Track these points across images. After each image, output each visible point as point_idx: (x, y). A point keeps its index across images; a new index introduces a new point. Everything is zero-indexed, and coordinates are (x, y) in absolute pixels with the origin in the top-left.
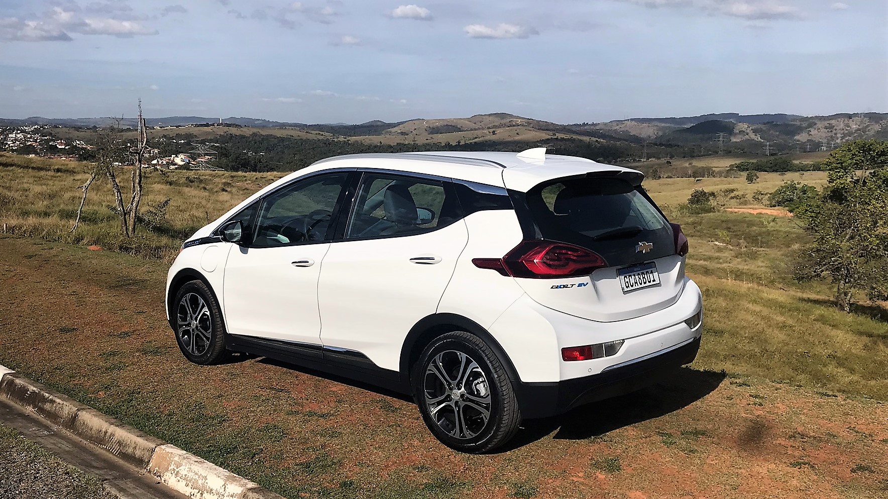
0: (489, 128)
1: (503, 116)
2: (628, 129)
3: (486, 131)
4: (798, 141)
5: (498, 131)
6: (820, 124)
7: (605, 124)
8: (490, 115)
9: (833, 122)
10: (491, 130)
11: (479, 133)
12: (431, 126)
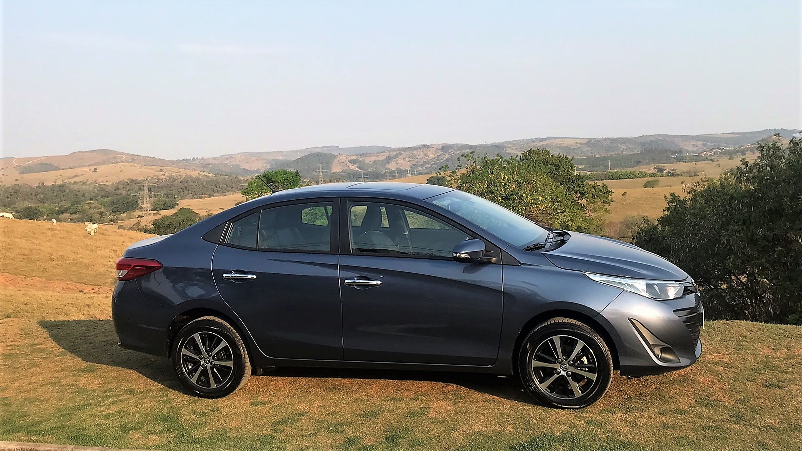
0: (89, 166)
1: (105, 152)
2: (238, 163)
3: (87, 169)
4: (389, 169)
5: (101, 169)
6: (404, 154)
7: (215, 159)
8: (92, 151)
9: (414, 152)
10: (93, 168)
11: (79, 171)
12: (23, 165)
